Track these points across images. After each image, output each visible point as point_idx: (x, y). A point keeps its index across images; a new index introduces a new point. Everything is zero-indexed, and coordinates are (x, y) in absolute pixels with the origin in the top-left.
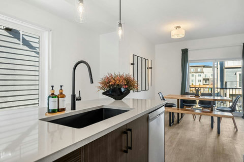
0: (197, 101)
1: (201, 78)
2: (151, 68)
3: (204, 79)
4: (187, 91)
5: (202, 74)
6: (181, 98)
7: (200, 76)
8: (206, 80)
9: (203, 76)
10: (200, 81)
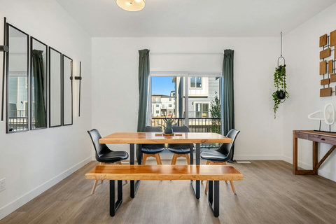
0: (166, 145)
1: (159, 109)
2: (79, 78)
3: (162, 110)
4: (148, 124)
5: (160, 104)
6: (137, 140)
7: (158, 106)
8: (164, 111)
9: (161, 106)
10: (158, 112)
